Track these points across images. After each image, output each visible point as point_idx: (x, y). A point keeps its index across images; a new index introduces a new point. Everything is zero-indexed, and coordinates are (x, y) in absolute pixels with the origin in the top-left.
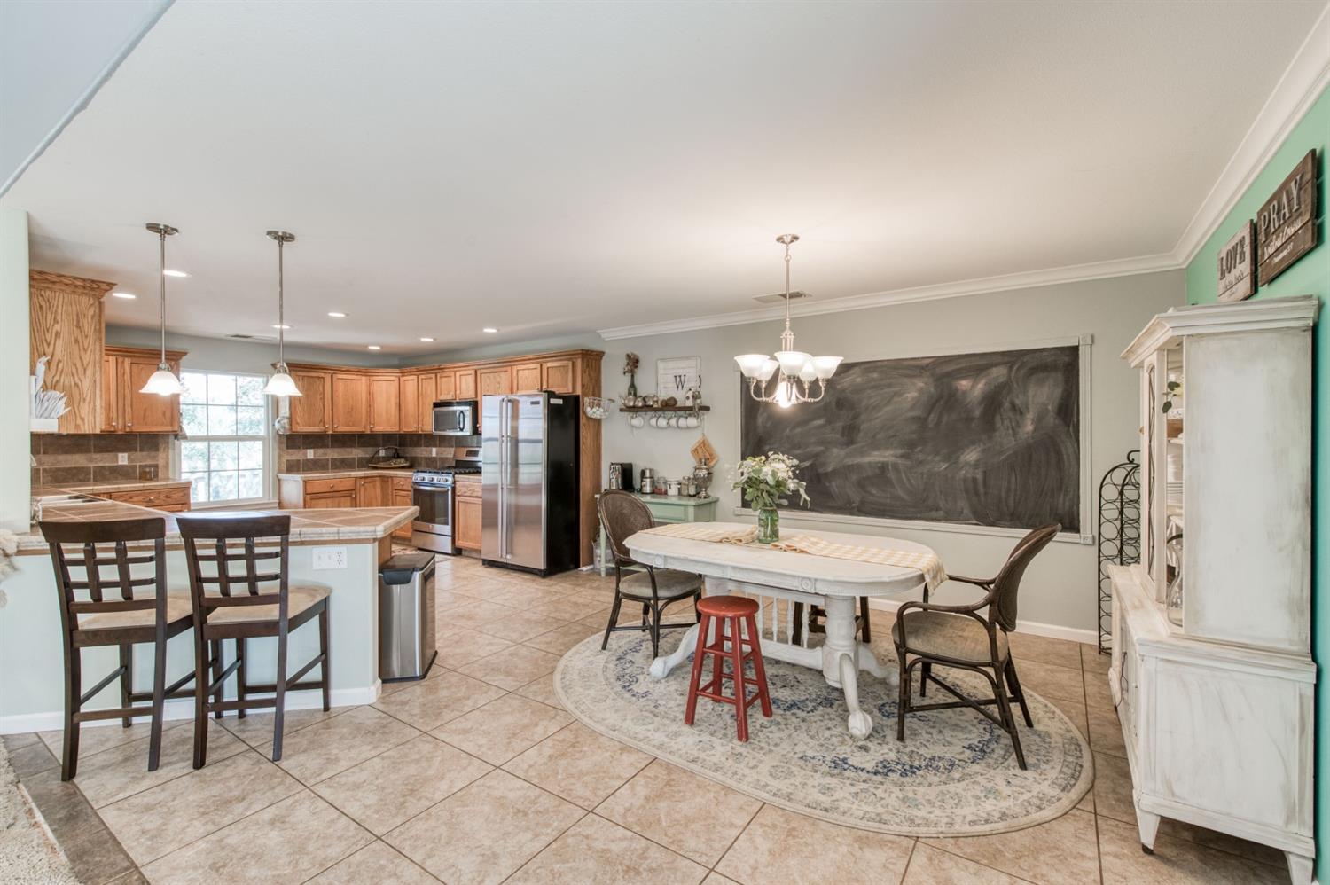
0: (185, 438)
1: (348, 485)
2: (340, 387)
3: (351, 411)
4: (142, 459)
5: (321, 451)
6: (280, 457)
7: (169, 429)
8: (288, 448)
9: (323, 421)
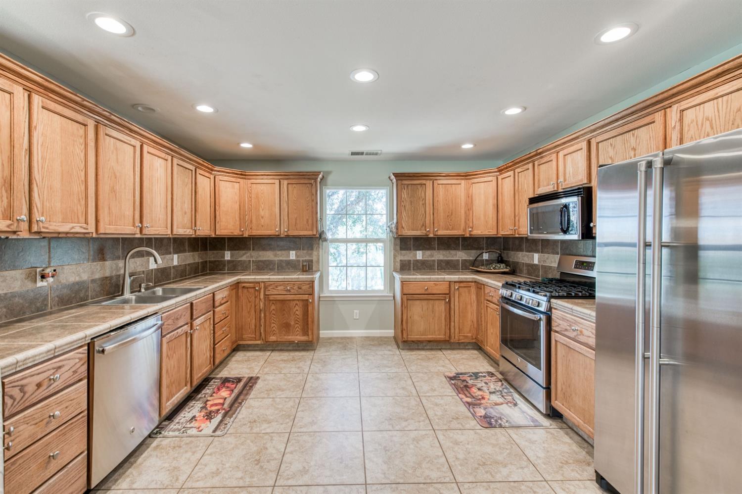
0: (326, 240)
1: (443, 288)
2: (441, 192)
3: (450, 215)
4: (304, 256)
5: (428, 253)
6: (395, 256)
7: (310, 233)
8: (401, 249)
9: (424, 225)
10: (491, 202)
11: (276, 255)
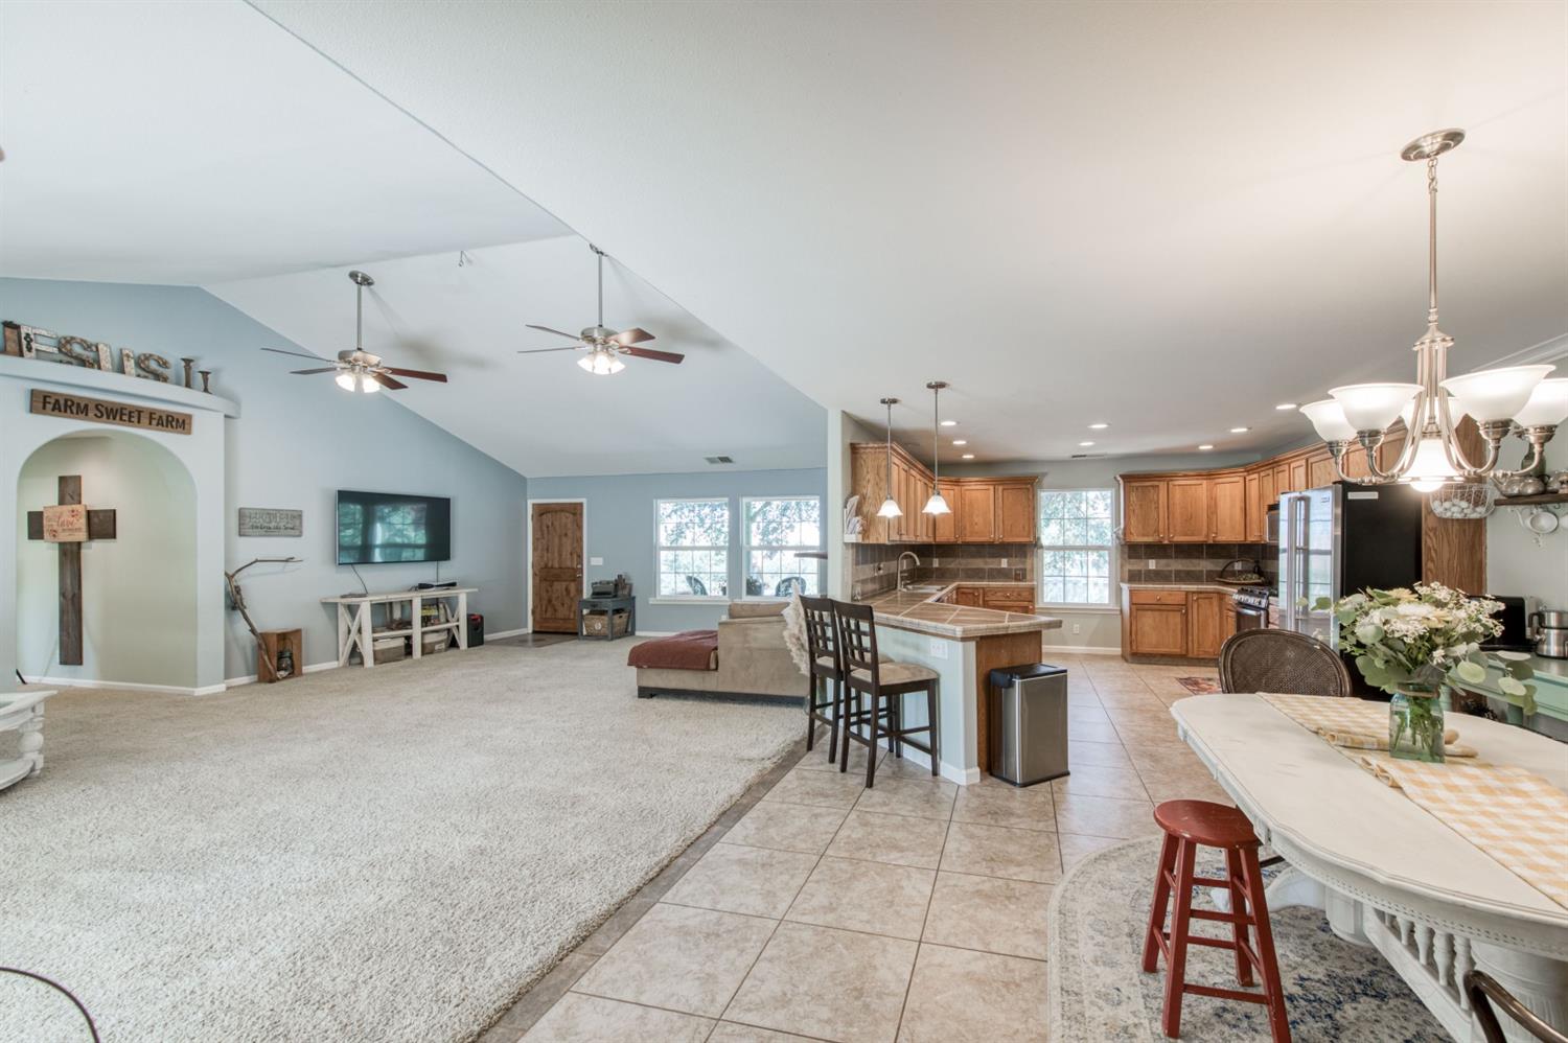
0: (1042, 547)
1: (1180, 599)
2: (1177, 494)
3: (1189, 519)
4: (1017, 564)
5: (1163, 562)
6: (1122, 566)
7: (1026, 540)
8: (1130, 557)
9: (1157, 531)
10: (1239, 504)
11: (986, 563)
